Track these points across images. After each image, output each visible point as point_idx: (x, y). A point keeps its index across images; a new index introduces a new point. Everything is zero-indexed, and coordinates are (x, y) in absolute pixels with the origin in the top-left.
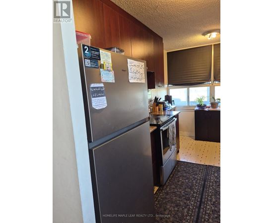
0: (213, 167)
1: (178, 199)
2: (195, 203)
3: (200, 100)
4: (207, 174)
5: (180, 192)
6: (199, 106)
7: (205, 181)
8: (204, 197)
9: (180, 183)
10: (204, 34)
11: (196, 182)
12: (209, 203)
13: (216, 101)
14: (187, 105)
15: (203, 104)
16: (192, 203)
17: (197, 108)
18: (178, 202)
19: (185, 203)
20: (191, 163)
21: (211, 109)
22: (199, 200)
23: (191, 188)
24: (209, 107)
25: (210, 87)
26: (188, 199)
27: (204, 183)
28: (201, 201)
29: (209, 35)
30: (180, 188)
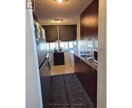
0: (65, 74)
1: (57, 90)
2: (64, 89)
3: (55, 48)
4: (64, 77)
5: (57, 88)
6: (55, 51)
7: (64, 80)
8: (66, 86)
9: (55, 84)
10: (56, 20)
11: (61, 82)
12: (68, 87)
13: (61, 48)
14: (49, 51)
15: (56, 50)
16: (63, 90)
17: (54, 52)
18: (57, 91)
19: (60, 91)
20: (56, 75)
21: (60, 52)
22: (65, 88)
23: (60, 85)
24: (59, 51)
25: (58, 43)
26: (61, 89)
27: (64, 81)
28: (66, 88)
29: (58, 21)
30: (56, 86)
